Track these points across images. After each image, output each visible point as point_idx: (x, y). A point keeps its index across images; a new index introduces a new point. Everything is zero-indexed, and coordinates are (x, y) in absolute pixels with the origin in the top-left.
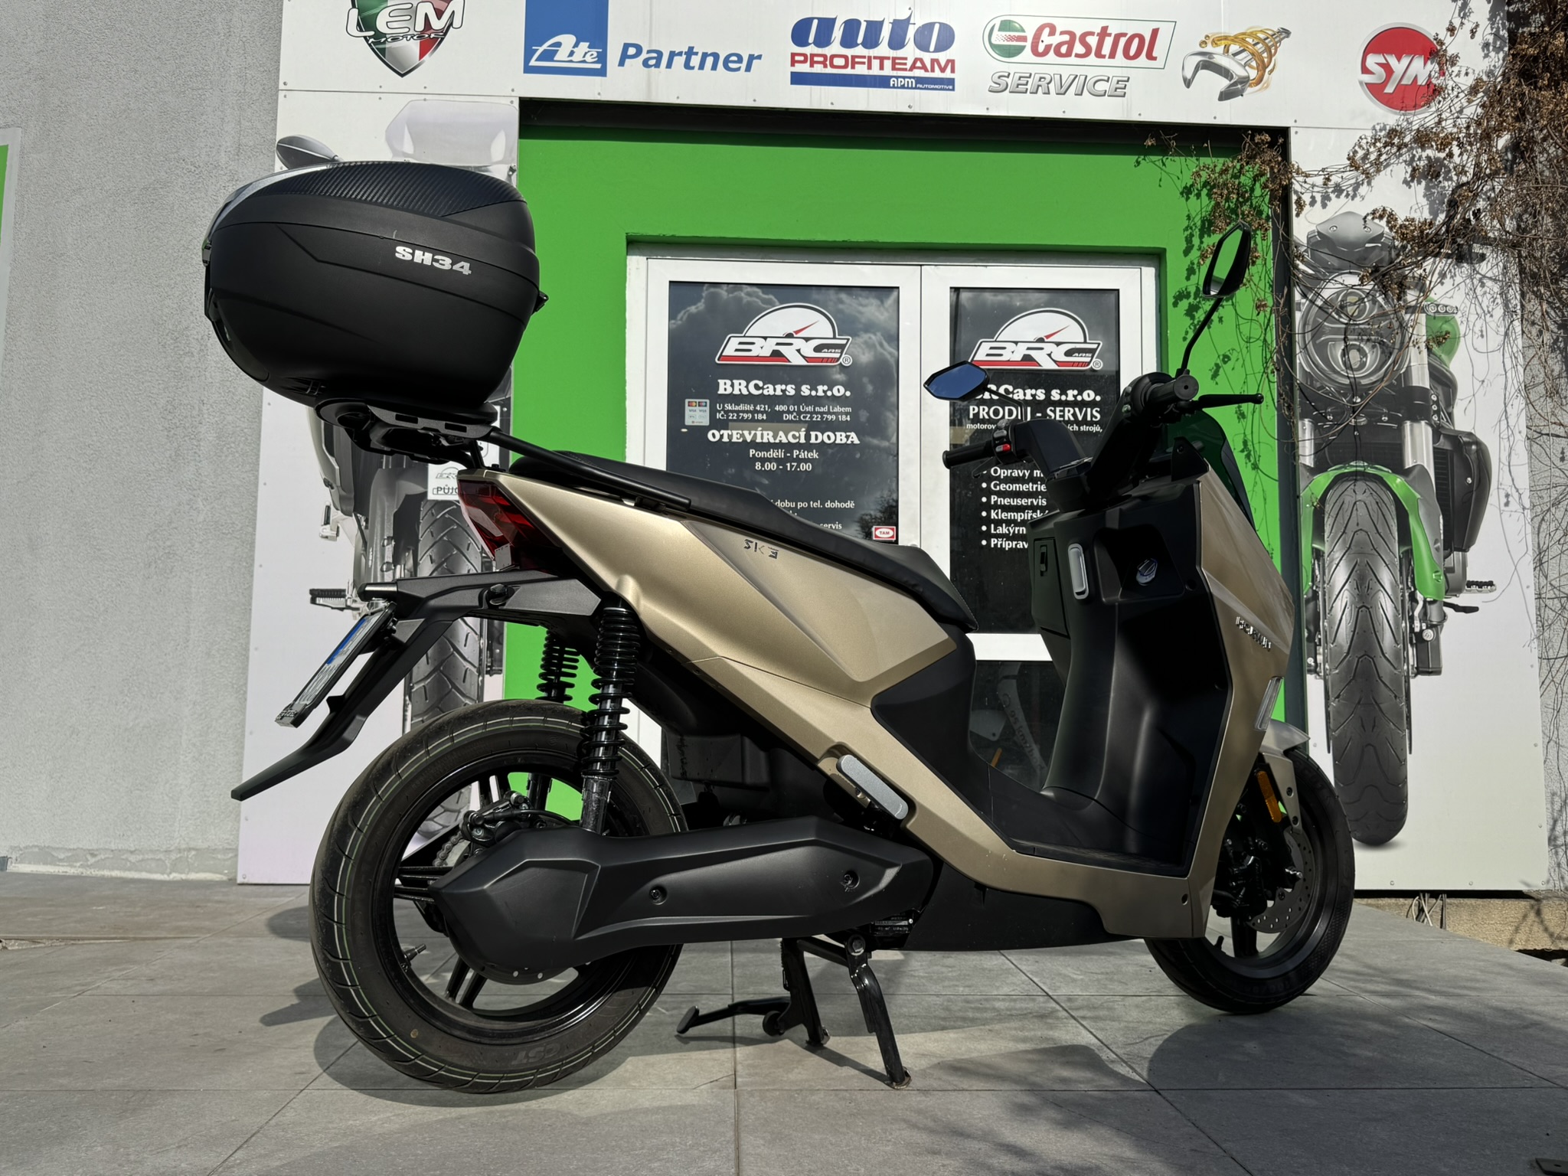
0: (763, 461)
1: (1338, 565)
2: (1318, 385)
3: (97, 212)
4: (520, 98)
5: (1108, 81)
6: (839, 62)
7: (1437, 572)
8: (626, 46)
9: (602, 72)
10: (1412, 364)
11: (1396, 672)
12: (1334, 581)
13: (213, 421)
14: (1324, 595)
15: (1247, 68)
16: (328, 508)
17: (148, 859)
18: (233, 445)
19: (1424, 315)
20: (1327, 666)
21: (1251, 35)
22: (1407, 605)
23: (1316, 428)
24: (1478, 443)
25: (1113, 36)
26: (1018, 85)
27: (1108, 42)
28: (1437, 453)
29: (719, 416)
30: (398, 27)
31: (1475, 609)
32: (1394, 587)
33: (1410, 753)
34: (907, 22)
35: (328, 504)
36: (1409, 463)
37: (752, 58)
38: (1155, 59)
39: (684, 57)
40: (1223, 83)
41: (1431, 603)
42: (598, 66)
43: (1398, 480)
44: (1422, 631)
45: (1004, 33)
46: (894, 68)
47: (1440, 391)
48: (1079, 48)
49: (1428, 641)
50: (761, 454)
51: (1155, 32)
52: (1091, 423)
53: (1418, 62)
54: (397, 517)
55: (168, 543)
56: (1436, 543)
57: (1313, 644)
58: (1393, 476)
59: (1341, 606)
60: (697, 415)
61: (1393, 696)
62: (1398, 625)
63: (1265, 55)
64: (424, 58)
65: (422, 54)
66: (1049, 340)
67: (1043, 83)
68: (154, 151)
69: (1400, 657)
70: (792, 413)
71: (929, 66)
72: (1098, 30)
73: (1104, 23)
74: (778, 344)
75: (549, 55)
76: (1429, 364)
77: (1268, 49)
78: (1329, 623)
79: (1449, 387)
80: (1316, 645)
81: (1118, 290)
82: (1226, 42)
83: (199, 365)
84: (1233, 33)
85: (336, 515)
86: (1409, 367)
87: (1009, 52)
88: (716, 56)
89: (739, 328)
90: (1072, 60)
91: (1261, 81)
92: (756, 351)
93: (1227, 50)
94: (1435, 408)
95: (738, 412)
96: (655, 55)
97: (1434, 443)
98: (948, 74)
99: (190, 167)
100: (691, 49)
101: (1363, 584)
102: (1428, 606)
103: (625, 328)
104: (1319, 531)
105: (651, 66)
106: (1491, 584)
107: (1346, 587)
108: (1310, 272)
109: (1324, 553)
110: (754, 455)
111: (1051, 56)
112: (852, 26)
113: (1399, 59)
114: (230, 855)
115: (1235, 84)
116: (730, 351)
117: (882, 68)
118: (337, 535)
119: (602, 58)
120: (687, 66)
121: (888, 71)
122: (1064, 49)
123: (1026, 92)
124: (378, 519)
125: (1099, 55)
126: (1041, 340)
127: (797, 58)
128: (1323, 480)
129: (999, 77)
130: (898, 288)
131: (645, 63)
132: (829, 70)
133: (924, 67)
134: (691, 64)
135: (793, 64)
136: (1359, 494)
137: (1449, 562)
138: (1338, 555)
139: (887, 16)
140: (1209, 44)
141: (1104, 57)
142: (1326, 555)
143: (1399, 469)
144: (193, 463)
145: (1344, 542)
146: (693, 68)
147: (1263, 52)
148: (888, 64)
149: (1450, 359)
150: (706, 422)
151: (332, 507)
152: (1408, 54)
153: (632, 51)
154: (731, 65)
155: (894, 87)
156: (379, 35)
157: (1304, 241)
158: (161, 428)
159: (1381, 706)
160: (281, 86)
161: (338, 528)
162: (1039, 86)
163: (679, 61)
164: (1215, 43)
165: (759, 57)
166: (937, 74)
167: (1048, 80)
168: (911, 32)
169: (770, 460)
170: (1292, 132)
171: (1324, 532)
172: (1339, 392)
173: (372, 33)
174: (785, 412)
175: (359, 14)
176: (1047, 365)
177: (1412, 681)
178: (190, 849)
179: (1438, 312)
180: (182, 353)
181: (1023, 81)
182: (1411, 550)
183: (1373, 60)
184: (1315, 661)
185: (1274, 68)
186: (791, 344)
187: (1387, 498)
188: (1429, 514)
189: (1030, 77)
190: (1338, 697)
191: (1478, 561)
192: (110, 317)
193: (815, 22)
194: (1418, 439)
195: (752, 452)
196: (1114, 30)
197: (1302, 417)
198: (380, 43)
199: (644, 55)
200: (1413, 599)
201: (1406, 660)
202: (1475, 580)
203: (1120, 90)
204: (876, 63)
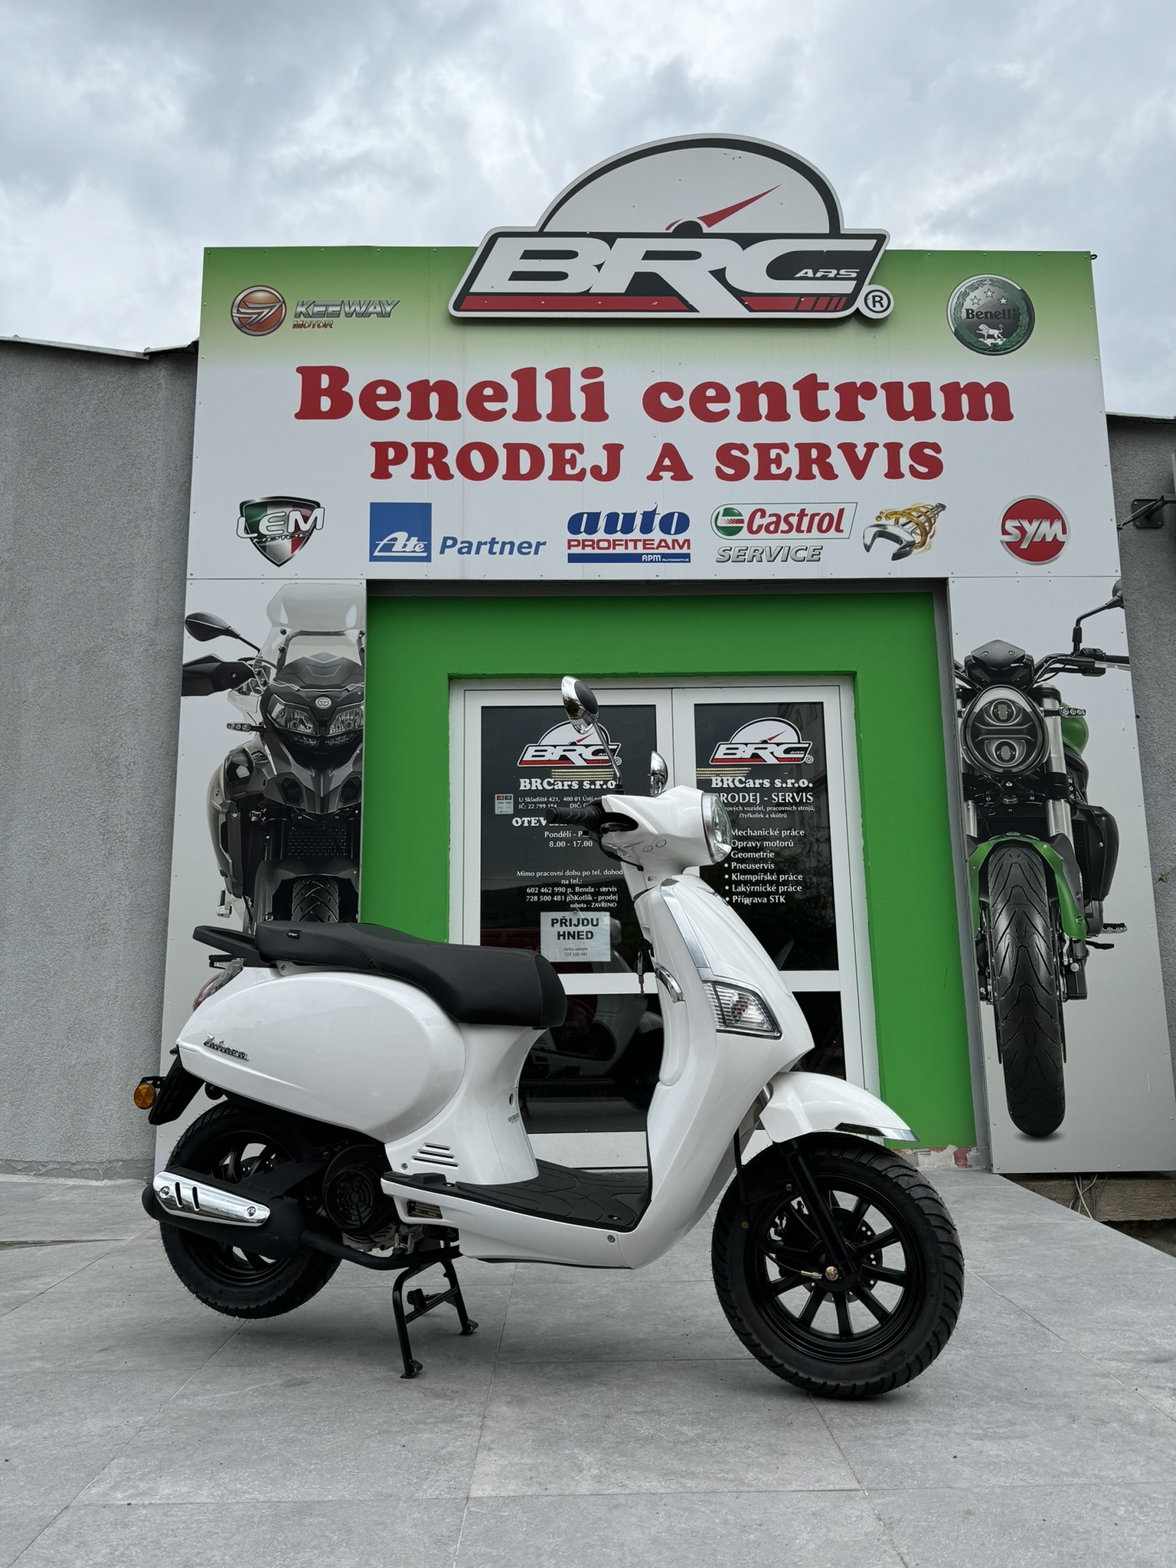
0: (555, 840)
1: (1000, 914)
2: (978, 774)
3: (51, 670)
4: (367, 580)
5: (806, 550)
6: (604, 544)
7: (1080, 917)
8: (445, 539)
9: (428, 559)
10: (1052, 755)
11: (1050, 997)
12: (998, 927)
13: (137, 827)
14: (991, 937)
15: (913, 534)
16: (224, 892)
17: (86, 1169)
18: (152, 845)
19: (1059, 717)
20: (996, 994)
21: (915, 510)
22: (1057, 944)
23: (977, 807)
24: (1107, 815)
25: (809, 516)
26: (738, 556)
27: (806, 520)
28: (1076, 825)
29: (521, 807)
30: (275, 530)
31: (1111, 946)
32: (1046, 929)
33: (1065, 1062)
34: (654, 513)
35: (223, 889)
36: (1053, 832)
37: (539, 544)
38: (842, 531)
39: (489, 545)
40: (895, 547)
41: (1075, 942)
42: (425, 554)
43: (1045, 846)
44: (1070, 964)
45: (727, 518)
46: (644, 548)
47: (1075, 776)
48: (783, 526)
49: (1075, 972)
50: (554, 835)
51: (841, 511)
52: (806, 804)
53: (1046, 524)
54: (276, 898)
55: (103, 922)
56: (1077, 895)
57: (984, 977)
58: (1041, 843)
59: (1005, 945)
60: (504, 806)
61: (1049, 1016)
62: (1050, 960)
63: (927, 524)
64: (295, 552)
65: (294, 549)
66: (771, 742)
67: (757, 554)
68: (94, 624)
69: (1053, 985)
70: (576, 802)
71: (671, 546)
72: (797, 512)
73: (802, 507)
74: (564, 751)
75: (388, 547)
76: (1066, 755)
77: (929, 520)
78: (996, 960)
79: (1081, 772)
80: (986, 978)
81: (822, 703)
82: (896, 516)
83: (127, 785)
84: (901, 509)
85: (229, 897)
86: (1049, 758)
87: (730, 531)
88: (512, 544)
89: (535, 739)
90: (779, 535)
91: (924, 544)
92: (548, 756)
93: (897, 522)
94: (1071, 788)
95: (535, 803)
96: (467, 545)
97: (1072, 816)
98: (685, 550)
99: (120, 635)
100: (494, 539)
101: (1021, 929)
102: (1074, 945)
103: (449, 743)
104: (983, 888)
105: (464, 553)
106: (1122, 925)
107: (1007, 931)
108: (968, 687)
109: (989, 904)
110: (548, 836)
111: (763, 533)
112: (612, 518)
113: (1031, 523)
114: (149, 1164)
115: (904, 547)
116: (528, 757)
117: (635, 548)
118: (230, 913)
119: (428, 548)
120: (491, 552)
121: (640, 550)
122: (772, 528)
123: (744, 561)
124: (261, 900)
125: (799, 530)
126: (765, 742)
127: (572, 543)
128: (985, 848)
129: (724, 551)
130: (655, 706)
131: (460, 551)
132: (597, 551)
133: (667, 546)
134: (494, 551)
135: (569, 548)
136: (1014, 859)
137: (1089, 909)
138: (1000, 906)
139: (639, 510)
140: (883, 518)
141: (803, 532)
142: (991, 906)
143: (1045, 836)
144: (122, 860)
145: (1005, 895)
146: (495, 553)
147: (925, 522)
148: (640, 545)
149: (1082, 751)
150: (511, 811)
151: (226, 892)
152: (1037, 518)
153: (449, 542)
154: (523, 550)
155: (645, 561)
156: (261, 536)
157: (963, 664)
158: (98, 833)
159: (1040, 1024)
160: (188, 576)
161: (231, 907)
162: (754, 556)
163: (485, 549)
164: (887, 517)
165: (544, 543)
166: (677, 550)
167: (761, 552)
168: (657, 519)
169: (561, 839)
170: (950, 581)
171: (988, 888)
172: (995, 779)
173: (256, 535)
174: (572, 802)
175: (246, 521)
176: (771, 760)
177: (1063, 1004)
178: (118, 1161)
179: (1070, 714)
180: (114, 775)
181: (742, 553)
182: (1058, 900)
183: (1010, 525)
184: (986, 990)
185: (934, 534)
186: (575, 750)
187: (1037, 861)
188: (1070, 872)
189: (747, 550)
190: (1006, 1018)
191: (1111, 908)
192: (60, 748)
193: (585, 516)
194: (1059, 813)
195: (546, 833)
196: (809, 512)
197: (966, 800)
198: (262, 542)
199: (459, 545)
200: (1062, 940)
201: (1058, 988)
202: (1110, 923)
203: (815, 556)
204: (631, 545)
